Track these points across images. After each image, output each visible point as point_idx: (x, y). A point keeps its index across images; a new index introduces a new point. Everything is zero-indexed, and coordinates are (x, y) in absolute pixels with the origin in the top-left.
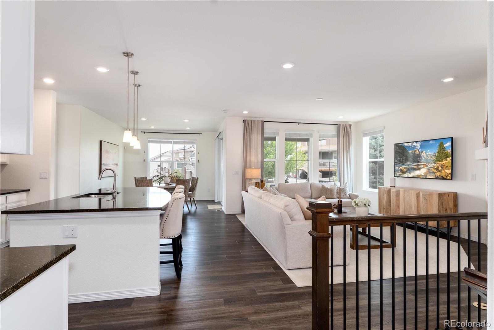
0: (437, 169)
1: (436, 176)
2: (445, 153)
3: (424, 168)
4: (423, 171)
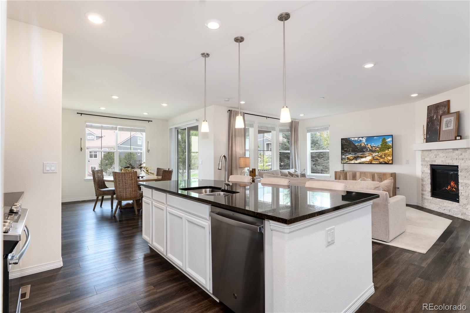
0: (381, 157)
1: (380, 162)
2: (387, 146)
3: (369, 156)
4: (368, 159)
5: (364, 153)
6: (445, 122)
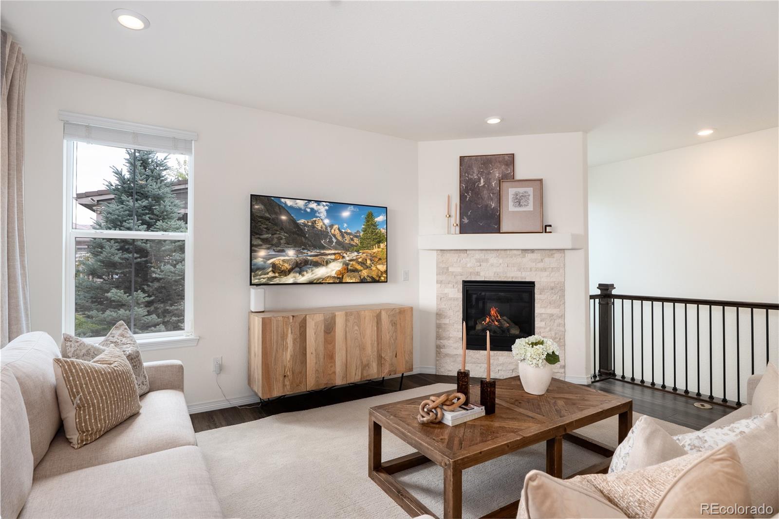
0: (364, 263)
1: (362, 277)
2: (376, 234)
3: (336, 261)
4: (333, 268)
5: (322, 252)
6: (513, 196)
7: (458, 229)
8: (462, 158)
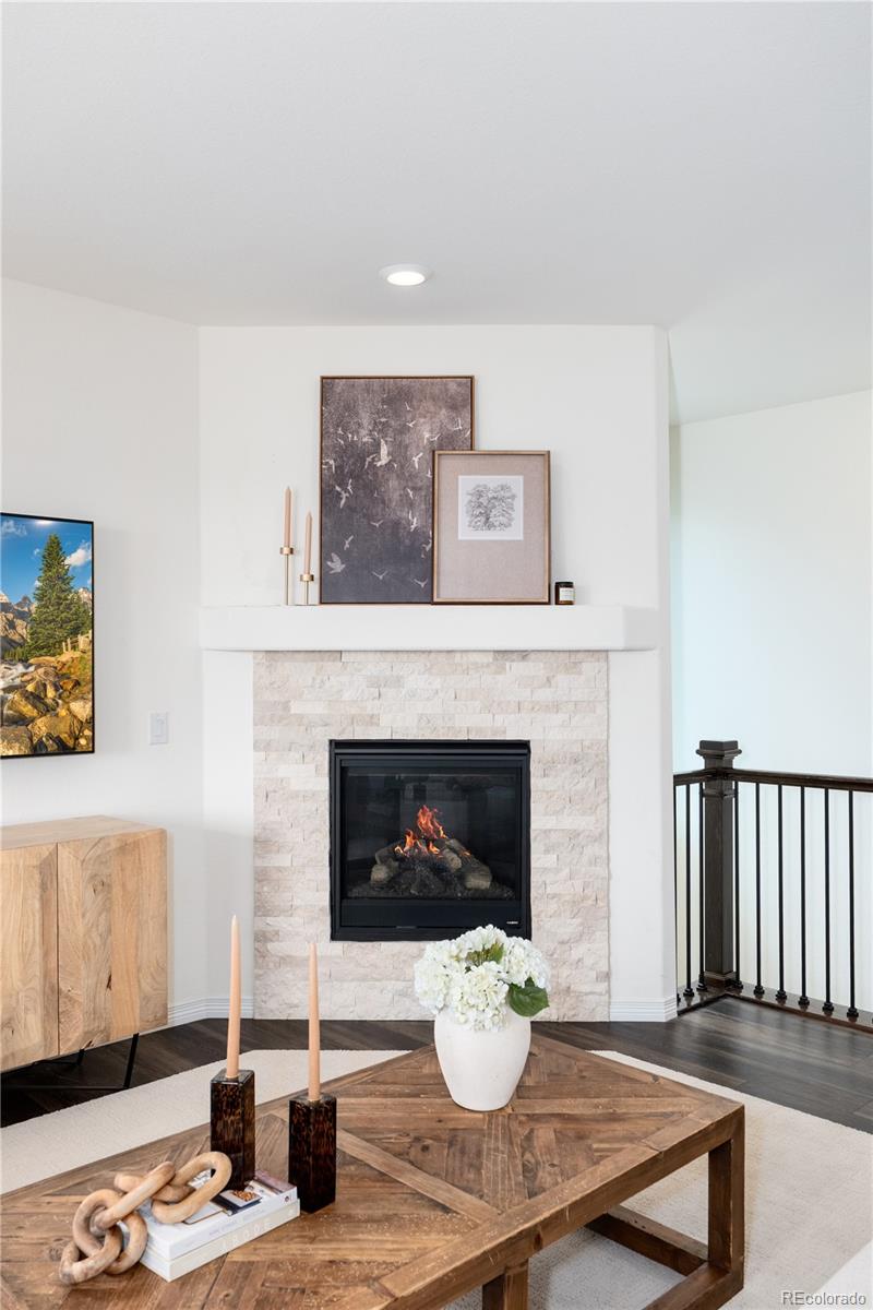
6: (469, 497)
7: (315, 587)
8: (327, 383)
